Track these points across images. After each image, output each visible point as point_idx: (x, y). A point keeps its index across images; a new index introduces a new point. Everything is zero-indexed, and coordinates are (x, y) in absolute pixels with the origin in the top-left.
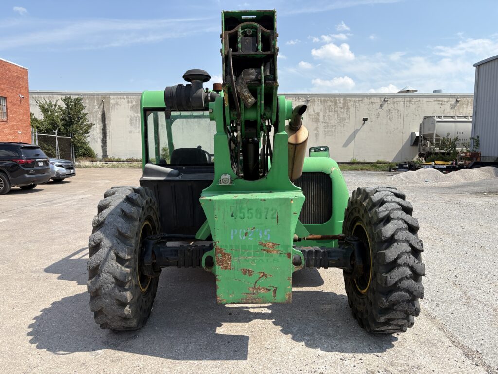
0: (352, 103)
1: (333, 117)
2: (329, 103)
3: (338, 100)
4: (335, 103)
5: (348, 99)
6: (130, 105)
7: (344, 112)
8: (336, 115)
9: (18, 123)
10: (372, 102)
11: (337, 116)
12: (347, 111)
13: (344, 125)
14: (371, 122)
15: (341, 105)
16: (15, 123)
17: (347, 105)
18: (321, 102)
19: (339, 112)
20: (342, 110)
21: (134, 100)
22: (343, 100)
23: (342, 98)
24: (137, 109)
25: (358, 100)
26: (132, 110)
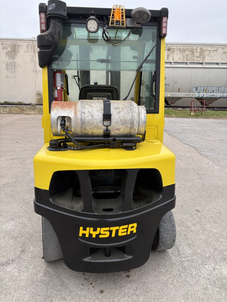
0: (208, 52)
2: (187, 52)
3: (195, 49)
4: (193, 52)
5: (204, 48)
6: (5, 51)
10: (225, 52)
15: (197, 54)
17: (203, 54)
18: (180, 51)
19: (195, 61)
20: (198, 59)
21: (9, 46)
22: (200, 50)
23: (199, 48)
24: (12, 55)
25: (213, 50)
26: (7, 56)
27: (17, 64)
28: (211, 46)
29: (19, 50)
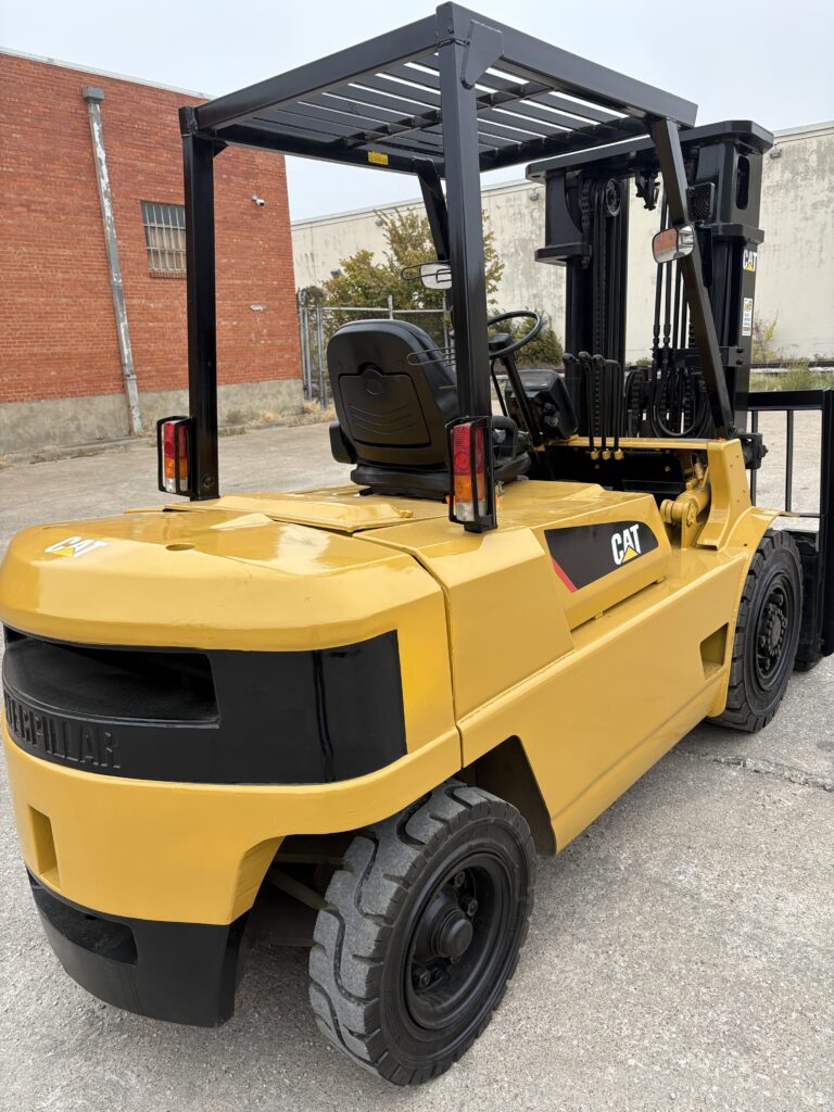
9: (250, 282)
16: (238, 282)
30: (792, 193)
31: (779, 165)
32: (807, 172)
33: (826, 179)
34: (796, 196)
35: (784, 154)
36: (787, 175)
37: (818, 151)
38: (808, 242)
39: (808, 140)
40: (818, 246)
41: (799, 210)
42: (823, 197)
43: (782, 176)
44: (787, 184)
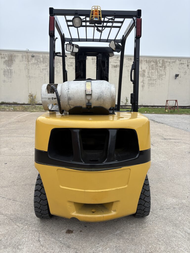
0: (168, 63)
1: (154, 73)
2: (152, 63)
3: (158, 61)
4: (156, 63)
5: (165, 60)
6: (3, 60)
7: (162, 70)
8: (156, 72)
10: (181, 63)
11: (158, 72)
12: (164, 70)
13: (162, 79)
14: (181, 77)
15: (160, 65)
17: (165, 65)
18: (146, 62)
19: (159, 70)
20: (161, 68)
21: (6, 56)
22: (162, 61)
23: (161, 59)
24: (9, 63)
25: (172, 61)
26: (5, 64)
27: (13, 71)
28: (170, 59)
29: (15, 60)
30: (37, 66)
31: (34, 59)
32: (40, 61)
33: (45, 64)
34: (38, 67)
35: (35, 56)
36: (36, 61)
37: (43, 57)
38: (42, 77)
39: (40, 55)
40: (44, 78)
41: (39, 70)
42: (45, 67)
43: (35, 61)
44: (36, 64)
